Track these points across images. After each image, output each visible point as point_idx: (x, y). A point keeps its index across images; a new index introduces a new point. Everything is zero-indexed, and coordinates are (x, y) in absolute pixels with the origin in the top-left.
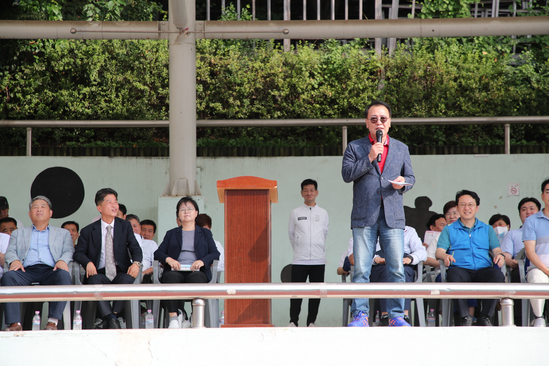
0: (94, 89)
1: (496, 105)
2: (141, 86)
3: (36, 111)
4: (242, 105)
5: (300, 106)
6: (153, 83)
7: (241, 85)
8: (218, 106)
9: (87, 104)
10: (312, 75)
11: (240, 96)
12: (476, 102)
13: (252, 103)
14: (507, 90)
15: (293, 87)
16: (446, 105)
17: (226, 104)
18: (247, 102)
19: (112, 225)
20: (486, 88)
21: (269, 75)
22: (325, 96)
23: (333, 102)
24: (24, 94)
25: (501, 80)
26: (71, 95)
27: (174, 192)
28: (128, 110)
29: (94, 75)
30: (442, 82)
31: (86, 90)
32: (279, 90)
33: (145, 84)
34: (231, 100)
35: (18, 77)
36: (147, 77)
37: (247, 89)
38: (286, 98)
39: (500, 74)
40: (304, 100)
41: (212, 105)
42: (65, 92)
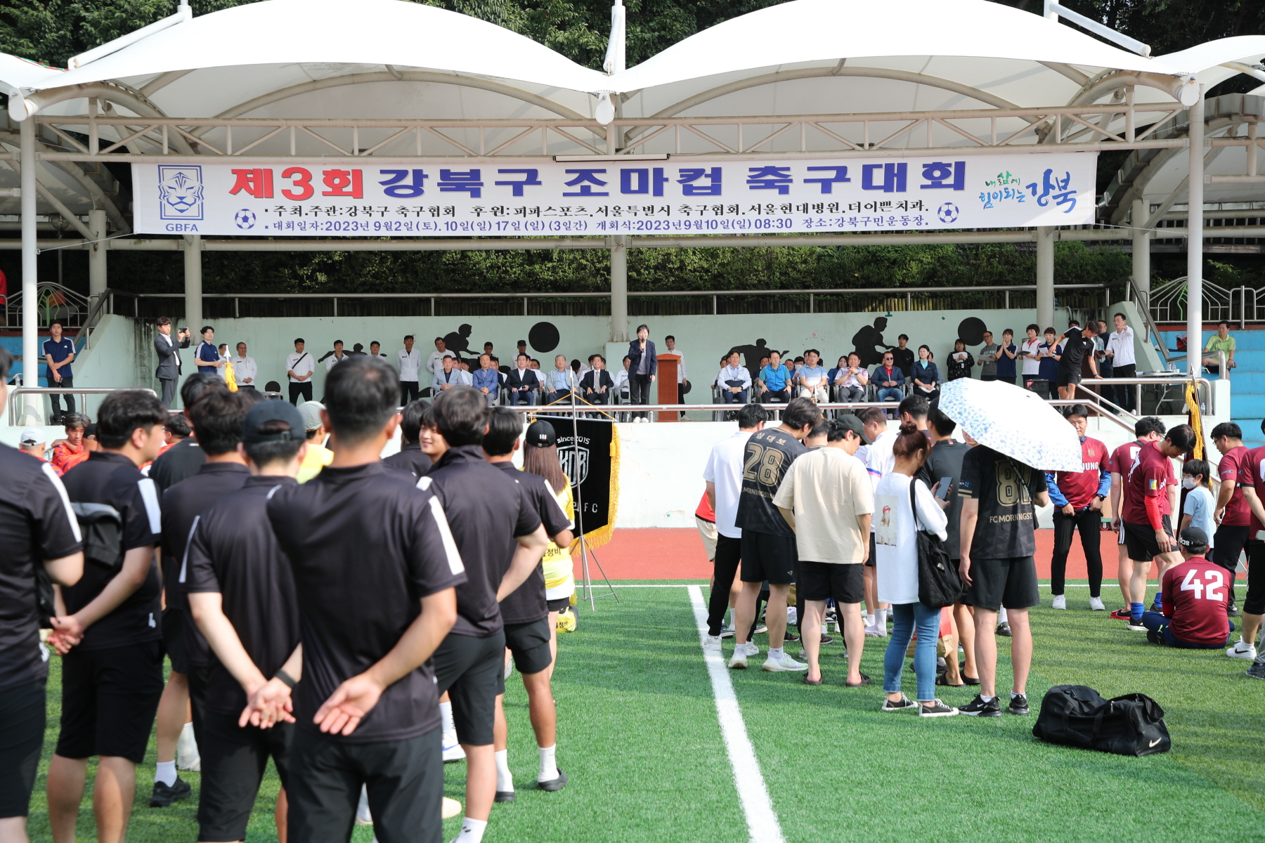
0: (555, 264)
1: (812, 273)
2: (584, 262)
3: (518, 279)
4: (649, 273)
5: (686, 274)
6: (592, 260)
7: (649, 261)
8: (634, 274)
9: (550, 274)
10: (694, 253)
11: (647, 268)
12: (799, 271)
13: (656, 272)
14: (818, 263)
15: (682, 262)
16: (780, 273)
17: (639, 273)
18: (652, 271)
19: (599, 371)
20: (805, 262)
21: (667, 254)
22: (703, 268)
23: (707, 271)
24: (512, 268)
25: (815, 256)
26: (541, 268)
27: (615, 340)
28: (577, 277)
29: (555, 256)
30: (777, 258)
31: (550, 265)
32: (673, 263)
33: (587, 260)
34: (642, 271)
35: (507, 257)
36: (588, 256)
37: (653, 263)
38: (677, 269)
39: (814, 252)
40: (690, 270)
41: (630, 274)
42: (537, 267)
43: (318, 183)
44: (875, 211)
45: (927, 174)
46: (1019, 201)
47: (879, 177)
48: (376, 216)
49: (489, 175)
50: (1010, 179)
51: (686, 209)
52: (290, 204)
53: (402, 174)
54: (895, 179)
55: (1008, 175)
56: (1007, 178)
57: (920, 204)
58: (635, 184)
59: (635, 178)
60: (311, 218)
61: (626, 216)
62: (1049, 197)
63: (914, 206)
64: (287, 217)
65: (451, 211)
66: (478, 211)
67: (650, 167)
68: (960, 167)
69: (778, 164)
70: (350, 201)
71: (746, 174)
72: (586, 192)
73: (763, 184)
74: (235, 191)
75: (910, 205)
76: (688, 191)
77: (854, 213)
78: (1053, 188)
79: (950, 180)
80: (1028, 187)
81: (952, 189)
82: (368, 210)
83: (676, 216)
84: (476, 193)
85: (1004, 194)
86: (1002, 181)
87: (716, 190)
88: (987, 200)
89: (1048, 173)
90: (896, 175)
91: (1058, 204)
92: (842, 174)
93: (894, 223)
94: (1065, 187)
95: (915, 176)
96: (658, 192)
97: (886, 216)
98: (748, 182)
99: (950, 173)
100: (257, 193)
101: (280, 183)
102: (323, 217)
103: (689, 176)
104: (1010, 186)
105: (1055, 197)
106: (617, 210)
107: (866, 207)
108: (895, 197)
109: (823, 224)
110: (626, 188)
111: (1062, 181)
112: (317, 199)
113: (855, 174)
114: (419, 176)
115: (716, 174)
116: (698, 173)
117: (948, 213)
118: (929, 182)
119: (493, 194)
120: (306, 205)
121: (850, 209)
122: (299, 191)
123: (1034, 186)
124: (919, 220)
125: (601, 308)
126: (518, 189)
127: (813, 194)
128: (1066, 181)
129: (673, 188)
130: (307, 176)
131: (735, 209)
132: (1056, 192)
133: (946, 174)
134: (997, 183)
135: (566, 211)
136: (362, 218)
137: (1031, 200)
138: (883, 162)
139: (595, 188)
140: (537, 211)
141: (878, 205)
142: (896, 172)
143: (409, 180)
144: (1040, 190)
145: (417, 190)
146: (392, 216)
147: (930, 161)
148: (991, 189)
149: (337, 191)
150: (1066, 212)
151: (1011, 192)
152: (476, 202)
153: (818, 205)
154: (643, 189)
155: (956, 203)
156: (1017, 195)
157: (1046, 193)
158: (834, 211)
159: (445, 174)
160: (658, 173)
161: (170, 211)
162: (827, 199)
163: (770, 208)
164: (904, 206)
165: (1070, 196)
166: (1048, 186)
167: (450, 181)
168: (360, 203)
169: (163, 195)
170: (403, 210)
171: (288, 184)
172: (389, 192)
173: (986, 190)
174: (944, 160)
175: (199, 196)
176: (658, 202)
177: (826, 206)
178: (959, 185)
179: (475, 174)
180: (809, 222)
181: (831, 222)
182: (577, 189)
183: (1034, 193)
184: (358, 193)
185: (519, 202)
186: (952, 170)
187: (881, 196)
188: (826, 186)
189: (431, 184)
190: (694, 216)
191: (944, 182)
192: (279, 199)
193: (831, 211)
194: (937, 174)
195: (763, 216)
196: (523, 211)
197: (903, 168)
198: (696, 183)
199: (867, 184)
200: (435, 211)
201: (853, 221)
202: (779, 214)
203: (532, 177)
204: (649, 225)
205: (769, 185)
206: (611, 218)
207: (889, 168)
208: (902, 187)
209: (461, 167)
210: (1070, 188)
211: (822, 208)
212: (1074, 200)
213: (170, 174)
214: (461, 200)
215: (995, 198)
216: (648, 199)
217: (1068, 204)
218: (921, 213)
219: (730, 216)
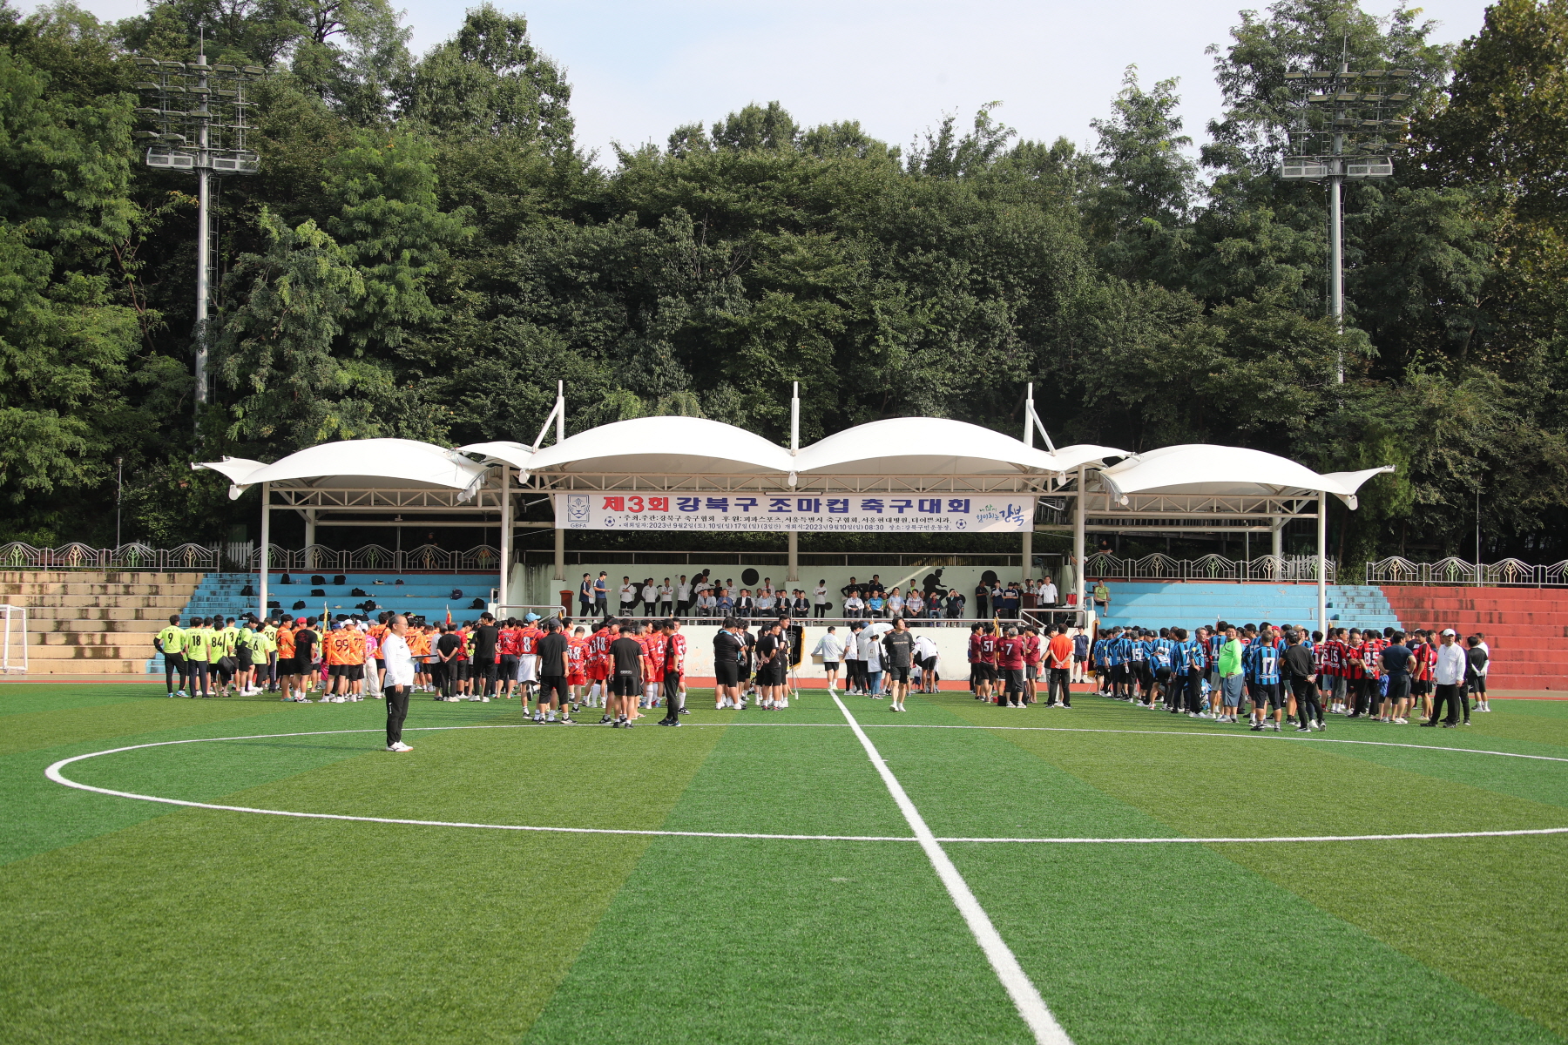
8: (802, 544)
17: (804, 544)
27: (790, 580)
28: (771, 545)
39: (892, 536)
41: (799, 544)
43: (646, 504)
44: (925, 523)
45: (951, 505)
47: (927, 506)
48: (675, 521)
49: (732, 500)
51: (830, 519)
52: (632, 514)
53: (688, 500)
54: (935, 507)
57: (947, 520)
58: (805, 507)
59: (805, 503)
60: (642, 521)
61: (800, 522)
63: (944, 521)
64: (630, 520)
65: (712, 518)
66: (726, 519)
67: (813, 498)
68: (967, 502)
69: (877, 498)
70: (662, 513)
71: (861, 503)
72: (780, 510)
73: (869, 508)
74: (605, 508)
75: (942, 520)
76: (832, 510)
77: (915, 523)
79: (962, 508)
81: (963, 513)
82: (671, 518)
83: (825, 523)
84: (725, 510)
87: (845, 510)
90: (935, 505)
92: (908, 504)
93: (935, 529)
95: (945, 506)
96: (817, 510)
97: (931, 525)
98: (862, 506)
99: (962, 505)
100: (616, 509)
101: (627, 504)
102: (648, 521)
103: (832, 503)
106: (796, 519)
107: (920, 520)
108: (935, 516)
109: (899, 528)
110: (800, 508)
112: (646, 512)
113: (915, 504)
114: (697, 501)
115: (846, 502)
116: (837, 502)
117: (961, 525)
118: (952, 509)
119: (734, 510)
120: (640, 515)
121: (913, 521)
122: (637, 507)
124: (947, 527)
125: (784, 561)
126: (746, 508)
127: (895, 513)
129: (824, 509)
130: (641, 500)
131: (855, 520)
133: (960, 505)
135: (770, 519)
136: (667, 521)
138: (929, 498)
139: (785, 508)
140: (756, 519)
141: (927, 520)
142: (935, 503)
143: (691, 503)
145: (696, 508)
146: (683, 521)
147: (952, 499)
148: (983, 513)
149: (655, 508)
152: (725, 514)
153: (897, 519)
154: (809, 509)
155: (965, 520)
158: (905, 522)
159: (710, 500)
160: (817, 501)
161: (573, 518)
162: (901, 516)
163: (873, 520)
164: (939, 520)
166: (1010, 513)
167: (712, 504)
168: (666, 514)
169: (570, 510)
170: (688, 518)
171: (631, 504)
172: (682, 509)
174: (960, 499)
175: (588, 510)
176: (816, 516)
177: (900, 519)
178: (967, 510)
179: (725, 500)
180: (892, 527)
181: (903, 528)
182: (776, 508)
184: (666, 509)
185: (746, 514)
186: (963, 503)
187: (928, 515)
188: (901, 510)
189: (702, 505)
190: (834, 523)
191: (959, 509)
192: (627, 511)
193: (903, 522)
194: (956, 505)
195: (869, 523)
196: (748, 519)
197: (939, 501)
198: (835, 507)
199: (921, 509)
200: (704, 518)
201: (914, 527)
202: (877, 522)
203: (753, 502)
204: (811, 527)
205: (872, 508)
206: (792, 523)
207: (932, 501)
208: (938, 511)
209: (717, 496)
213: (573, 499)
214: (718, 513)
216: (811, 514)
218: (948, 524)
219: (851, 523)
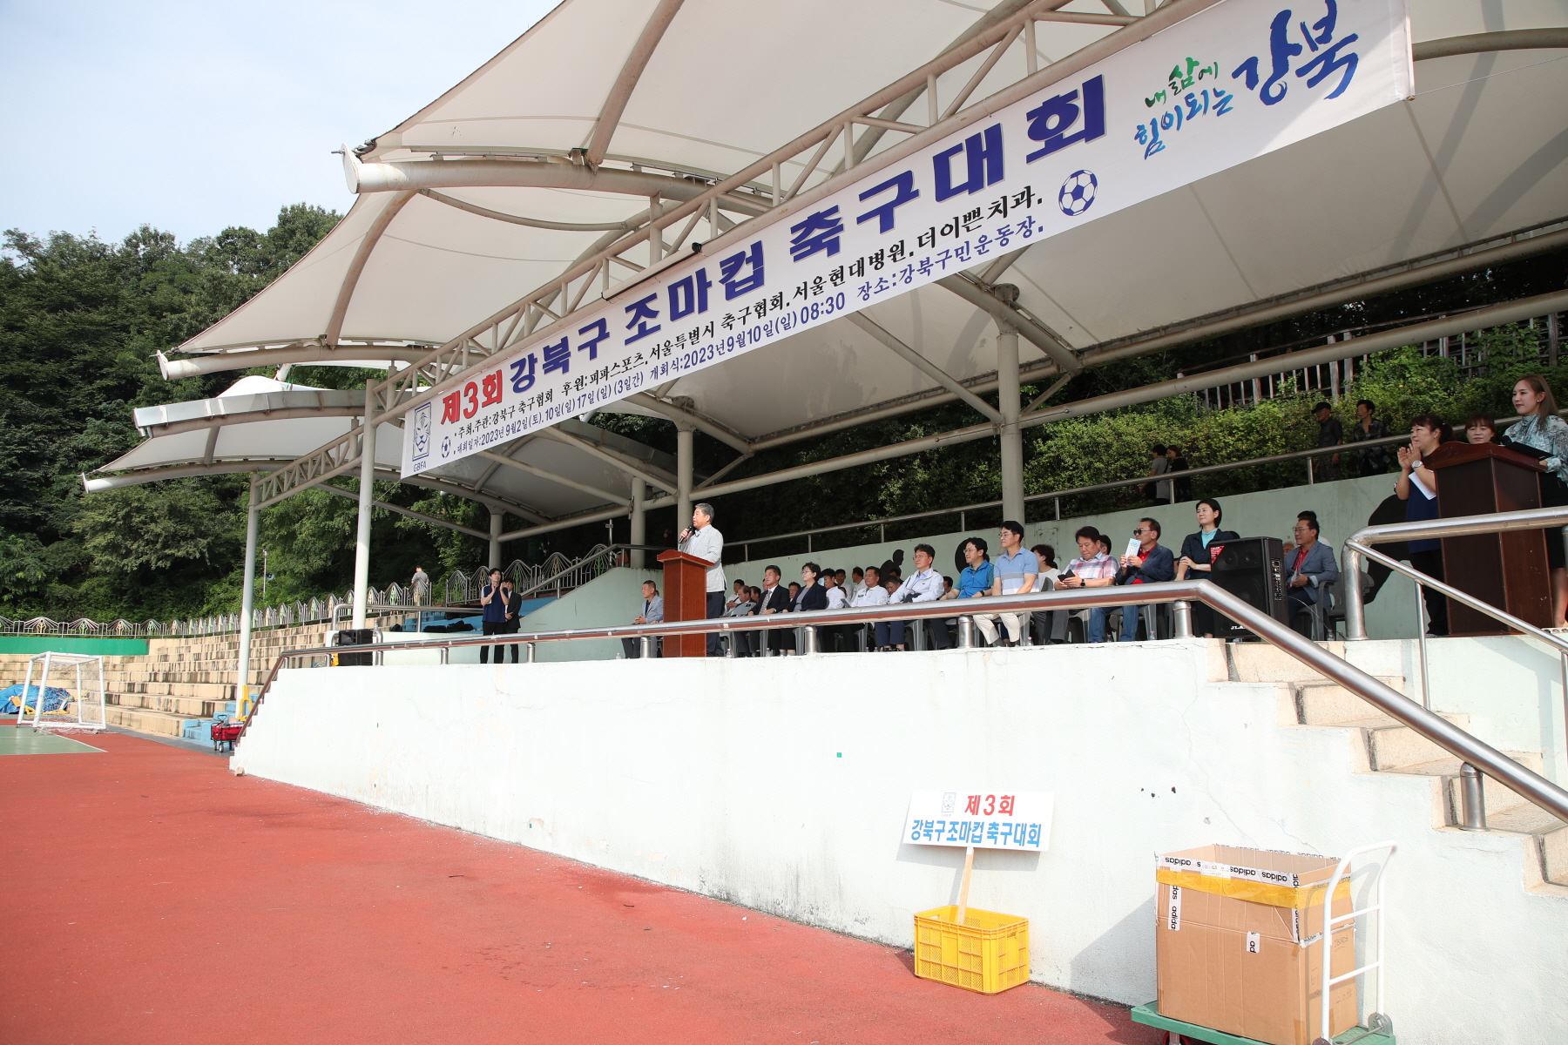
43: (480, 393)
44: (957, 236)
45: (1036, 132)
46: (1219, 114)
47: (959, 169)
48: (507, 417)
49: (575, 339)
50: (1197, 70)
51: (730, 320)
52: (466, 424)
53: (523, 364)
54: (985, 162)
55: (1191, 64)
56: (1190, 71)
57: (1027, 196)
58: (682, 304)
59: (681, 294)
60: (474, 432)
61: (675, 352)
62: (1290, 77)
63: (1018, 202)
64: (464, 437)
65: (550, 395)
66: (567, 389)
67: (694, 273)
68: (1093, 89)
69: (822, 207)
70: (495, 408)
71: (788, 240)
72: (642, 331)
73: (809, 248)
74: (443, 421)
75: (1011, 202)
76: (730, 291)
77: (927, 251)
78: (1296, 50)
79: (1079, 125)
80: (1236, 74)
81: (1082, 142)
82: (504, 414)
83: (720, 334)
84: (566, 367)
85: (1186, 111)
86: (1179, 84)
87: (760, 276)
88: (1150, 137)
89: (1281, 22)
90: (985, 155)
91: (1311, 83)
92: (905, 187)
93: (987, 247)
94: (1325, 38)
95: (1017, 143)
96: (704, 305)
97: (973, 238)
98: (793, 251)
99: (1076, 109)
100: (452, 419)
101: (463, 403)
102: (481, 431)
103: (731, 269)
104: (1196, 89)
105: (1301, 72)
106: (668, 347)
107: (943, 233)
108: (987, 196)
109: (885, 285)
110: (674, 312)
111: (1316, 27)
112: (479, 412)
113: (924, 178)
114: (532, 362)
115: (757, 253)
116: (739, 260)
117: (1078, 192)
118: (1041, 145)
119: (577, 363)
120: (474, 421)
121: (921, 245)
122: (471, 407)
123: (1250, 66)
124: (1029, 225)
126: (593, 350)
127: (870, 239)
128: (1328, 23)
129: (716, 295)
130: (476, 389)
131: (780, 301)
132: (1307, 56)
133: (1068, 116)
134: (1170, 91)
135: (627, 364)
136: (499, 422)
137: (1245, 98)
138: (961, 138)
139: (650, 323)
140: (606, 372)
141: (961, 222)
142: (985, 149)
143: (527, 370)
144: (1265, 70)
145: (531, 379)
146: (516, 414)
147: (1036, 102)
148: (1158, 111)
149: (489, 400)
150: (1332, 96)
151: (1200, 100)
152: (565, 377)
153: (877, 254)
154: (689, 306)
155: (1090, 168)
156: (1213, 100)
157: (1280, 68)
158: (898, 257)
159: (547, 352)
160: (702, 277)
161: (417, 452)
162: (891, 238)
163: (818, 283)
164: (1001, 208)
165: (1339, 55)
167: (550, 360)
168: (500, 408)
169: (415, 437)
170: (522, 407)
172: (516, 388)
173: (1146, 116)
174: (1061, 89)
175: (429, 432)
176: (703, 321)
177: (887, 253)
178: (1095, 128)
179: (565, 344)
180: (867, 291)
181: (894, 280)
182: (635, 330)
183: (1252, 82)
184: (499, 397)
185: (594, 366)
186: (1079, 103)
187: (962, 204)
189: (539, 368)
190: (736, 328)
191: (1067, 133)
192: (462, 419)
193: (895, 260)
194: (1053, 122)
195: (810, 300)
196: (596, 376)
197: (995, 134)
198: (738, 278)
199: (944, 191)
200: (541, 400)
201: (927, 267)
202: (828, 289)
203: (603, 330)
204: (695, 357)
205: (816, 245)
206: (662, 360)
207: (973, 145)
208: (997, 173)
209: (556, 339)
210: (1337, 36)
211: (882, 258)
212: (1352, 60)
213: (419, 414)
214: (557, 379)
215: (1166, 127)
216: (694, 320)
217: (1338, 75)
218: (1029, 212)
219: (774, 315)
